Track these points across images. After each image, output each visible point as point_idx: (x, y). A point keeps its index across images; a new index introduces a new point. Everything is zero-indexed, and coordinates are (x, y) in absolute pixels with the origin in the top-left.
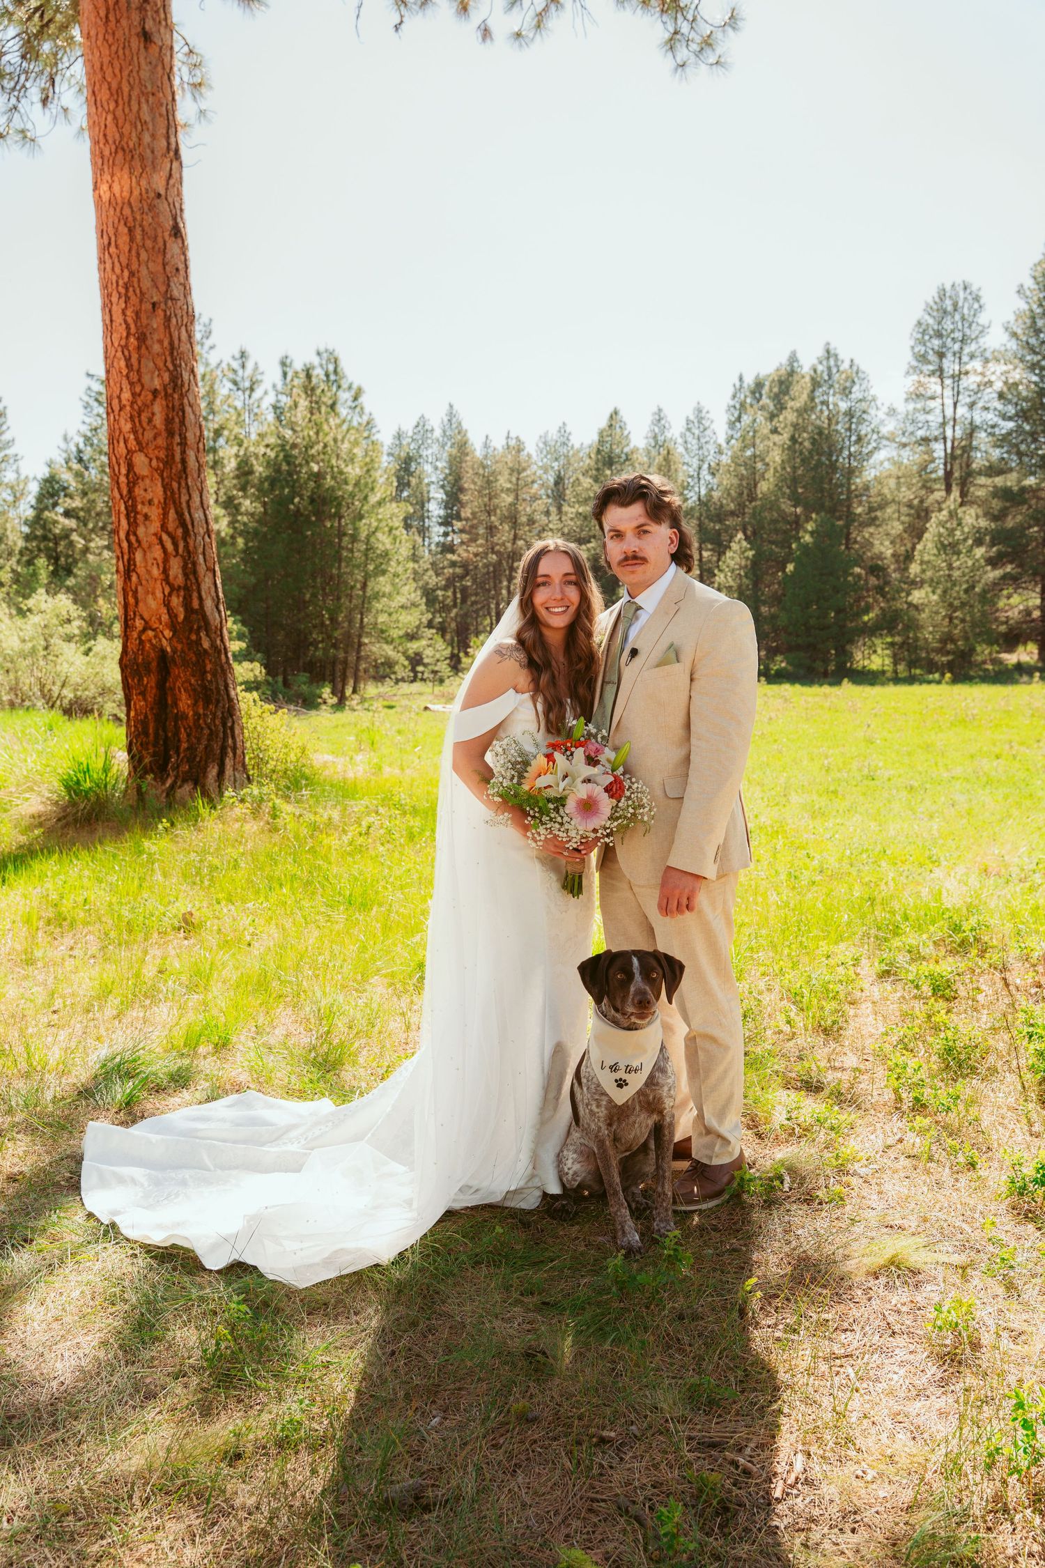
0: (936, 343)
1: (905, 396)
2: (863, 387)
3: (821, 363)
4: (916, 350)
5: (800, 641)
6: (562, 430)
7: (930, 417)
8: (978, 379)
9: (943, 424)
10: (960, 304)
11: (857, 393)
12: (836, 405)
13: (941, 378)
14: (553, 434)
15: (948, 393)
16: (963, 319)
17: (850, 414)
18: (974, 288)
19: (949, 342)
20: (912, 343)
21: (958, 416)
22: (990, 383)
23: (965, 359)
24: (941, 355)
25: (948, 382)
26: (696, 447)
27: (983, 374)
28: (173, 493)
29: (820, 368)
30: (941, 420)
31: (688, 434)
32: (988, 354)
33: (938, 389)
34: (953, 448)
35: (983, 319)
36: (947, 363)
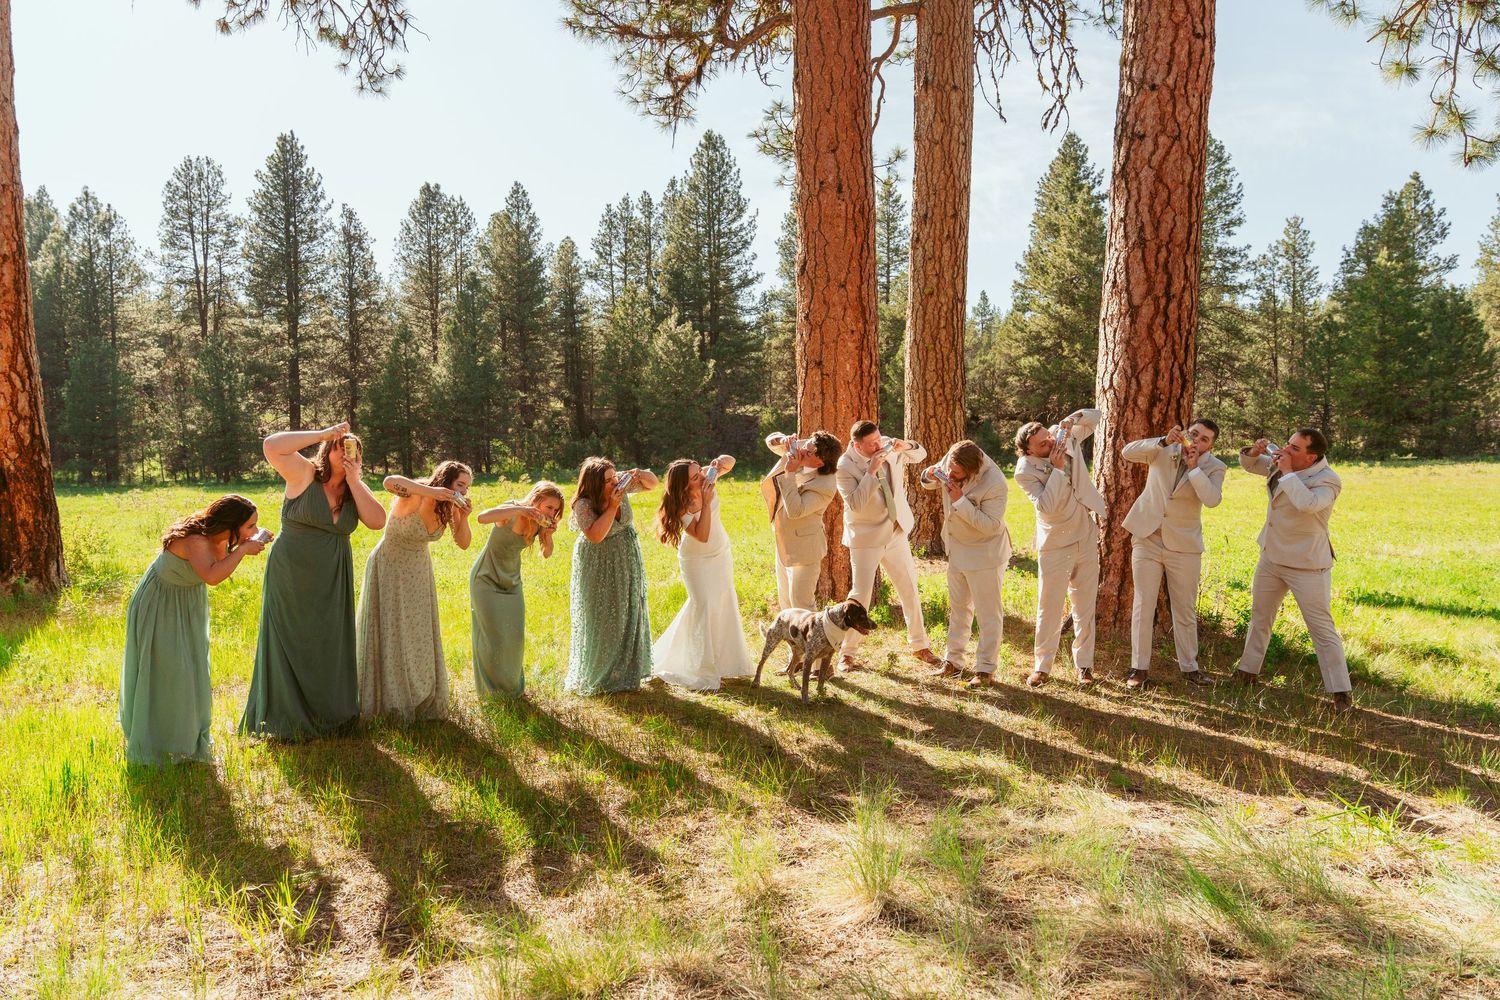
0: (185, 203)
1: (160, 243)
2: (121, 230)
3: (80, 203)
4: (168, 206)
7: (184, 264)
8: (224, 238)
9: (197, 271)
10: (205, 175)
11: (115, 234)
12: (97, 241)
13: (192, 232)
15: (199, 247)
16: (208, 187)
17: (108, 249)
18: (216, 164)
19: (197, 204)
20: (165, 199)
21: (209, 265)
22: (233, 243)
23: (211, 220)
24: (191, 215)
25: (199, 237)
27: (227, 235)
28: (19, 338)
29: (79, 208)
30: (193, 267)
32: (230, 219)
33: (191, 241)
34: (206, 288)
35: (225, 190)
36: (196, 222)
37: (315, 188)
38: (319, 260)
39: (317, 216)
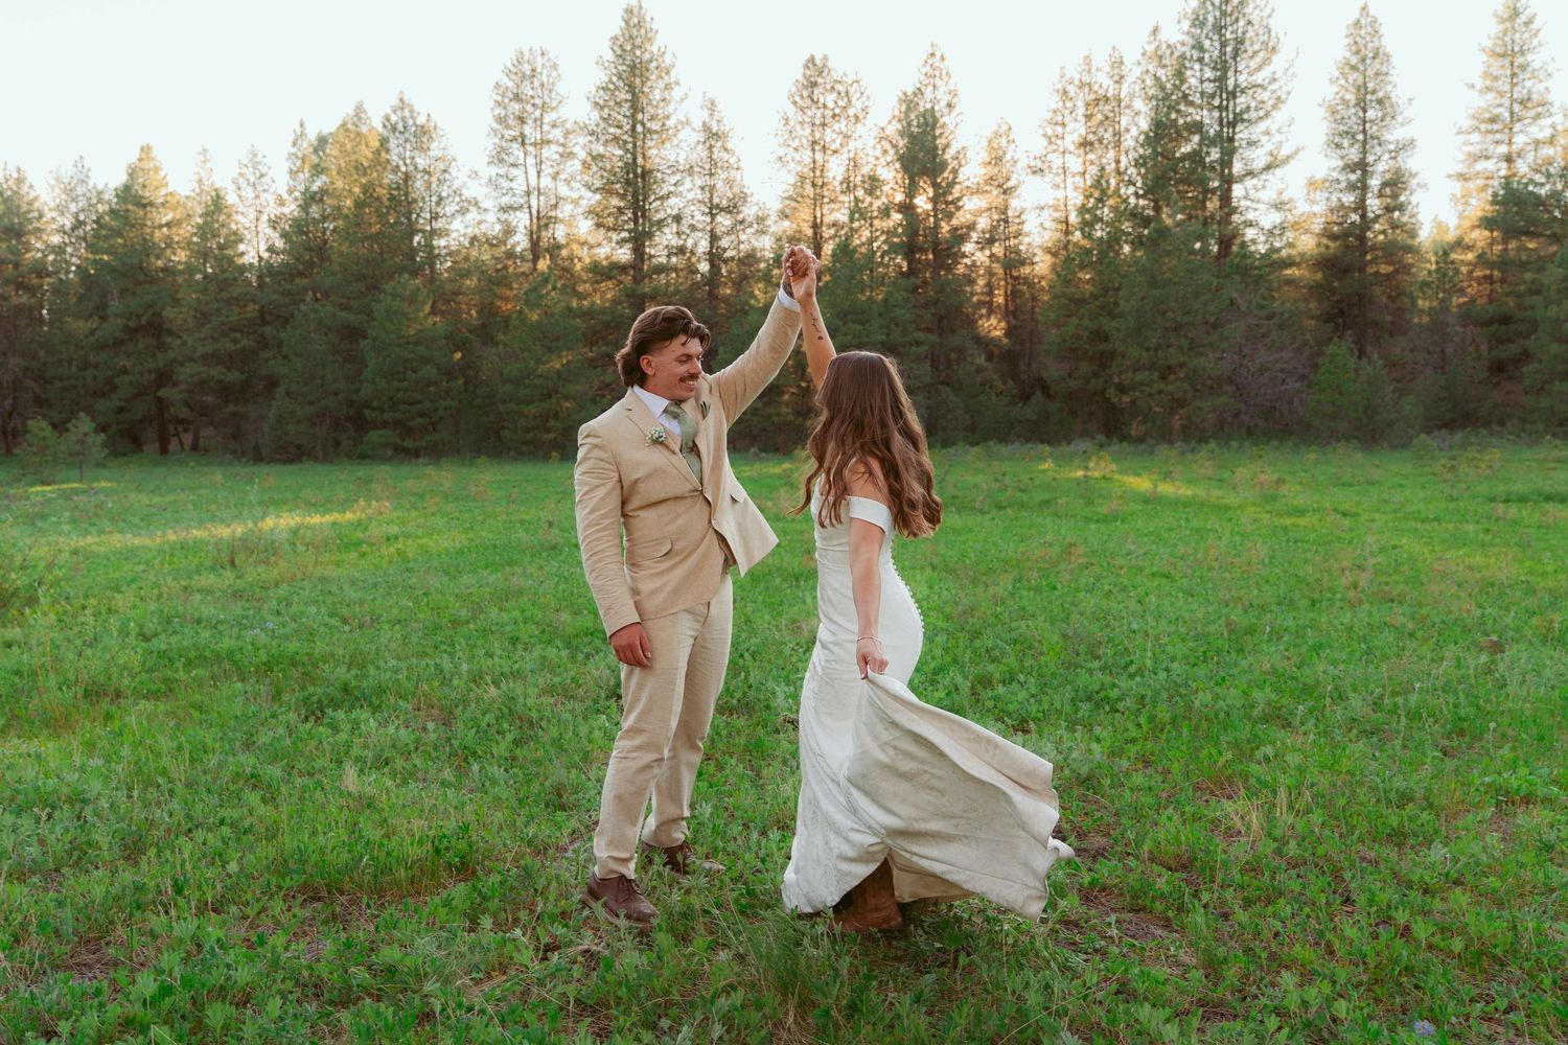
0: (516, 107)
1: (487, 160)
2: (442, 144)
3: (395, 112)
4: (497, 111)
5: (386, 416)
6: (79, 164)
7: (514, 185)
8: (561, 150)
9: (528, 193)
10: (538, 70)
11: (435, 151)
12: (412, 160)
13: (523, 144)
14: (67, 171)
15: (531, 161)
16: (542, 85)
17: (429, 172)
18: (551, 55)
19: (529, 108)
20: (492, 104)
21: (541, 186)
22: (571, 155)
23: (546, 128)
24: (522, 120)
25: (531, 149)
26: (253, 195)
27: (564, 145)
29: (393, 118)
30: (525, 188)
31: (241, 180)
32: (568, 125)
33: (522, 155)
34: (538, 218)
35: (560, 88)
36: (528, 130)
37: (668, 73)
38: (674, 168)
39: (671, 108)
